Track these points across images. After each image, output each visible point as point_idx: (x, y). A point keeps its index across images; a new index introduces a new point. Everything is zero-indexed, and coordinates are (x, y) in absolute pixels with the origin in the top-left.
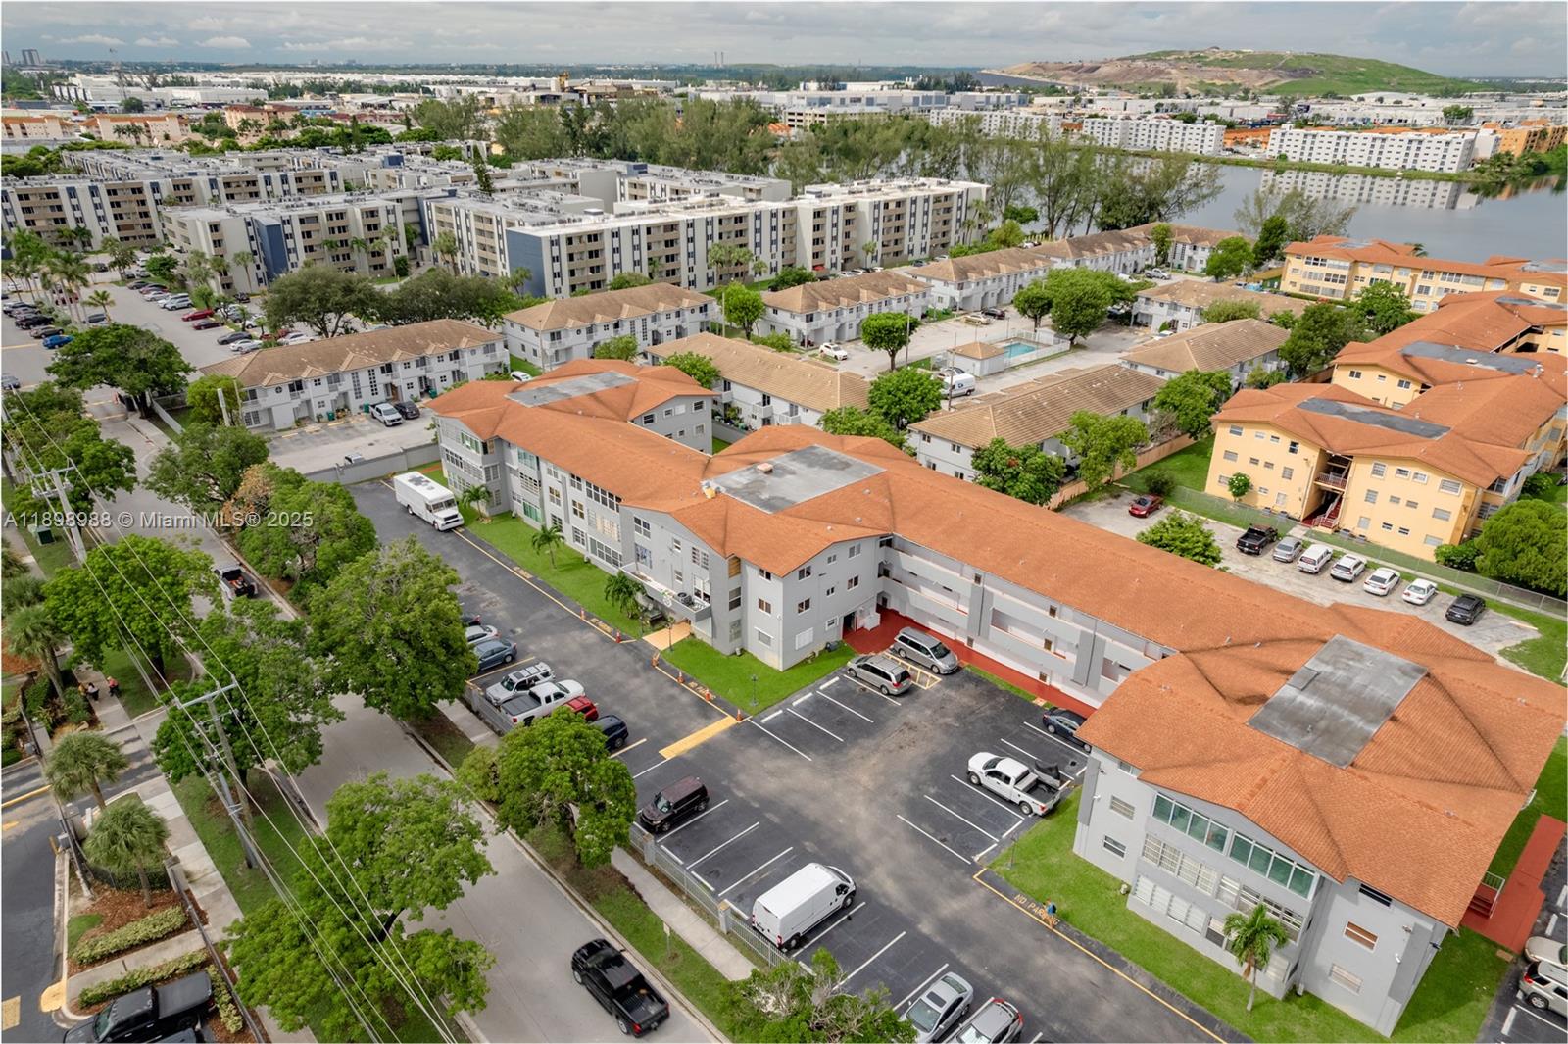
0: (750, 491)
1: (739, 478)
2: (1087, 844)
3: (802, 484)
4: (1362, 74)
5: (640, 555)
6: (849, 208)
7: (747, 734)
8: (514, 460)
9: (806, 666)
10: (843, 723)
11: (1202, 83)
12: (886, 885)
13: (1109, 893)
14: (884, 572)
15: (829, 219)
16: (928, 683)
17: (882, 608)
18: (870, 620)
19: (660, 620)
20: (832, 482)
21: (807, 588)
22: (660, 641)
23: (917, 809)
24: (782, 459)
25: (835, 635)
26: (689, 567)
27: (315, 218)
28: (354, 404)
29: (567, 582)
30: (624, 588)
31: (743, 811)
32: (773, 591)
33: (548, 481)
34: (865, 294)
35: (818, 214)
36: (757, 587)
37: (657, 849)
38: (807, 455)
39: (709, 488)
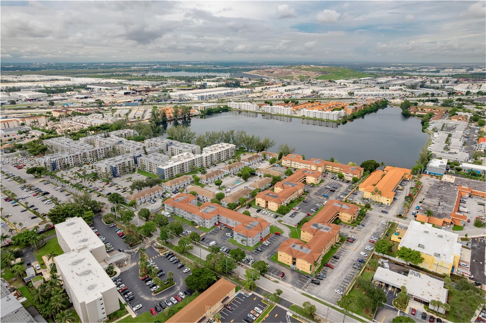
0: (205, 211)
1: (203, 210)
2: (234, 239)
3: (210, 210)
4: (339, 72)
5: (194, 219)
6: (211, 155)
7: (207, 234)
8: (176, 209)
9: (211, 228)
10: (215, 232)
11: (300, 76)
12: (219, 243)
13: (236, 241)
14: (218, 218)
15: (208, 157)
16: (223, 228)
17: (218, 222)
18: (217, 223)
19: (196, 225)
20: (213, 209)
21: (211, 221)
22: (197, 227)
23: (222, 238)
24: (207, 207)
25: (214, 225)
26: (199, 219)
27: (120, 164)
28: (147, 201)
29: (185, 222)
30: (193, 222)
31: (207, 239)
32: (208, 221)
33: (181, 211)
34: (215, 175)
35: (206, 157)
36: (206, 221)
37: (201, 242)
38: (209, 206)
39: (200, 211)
